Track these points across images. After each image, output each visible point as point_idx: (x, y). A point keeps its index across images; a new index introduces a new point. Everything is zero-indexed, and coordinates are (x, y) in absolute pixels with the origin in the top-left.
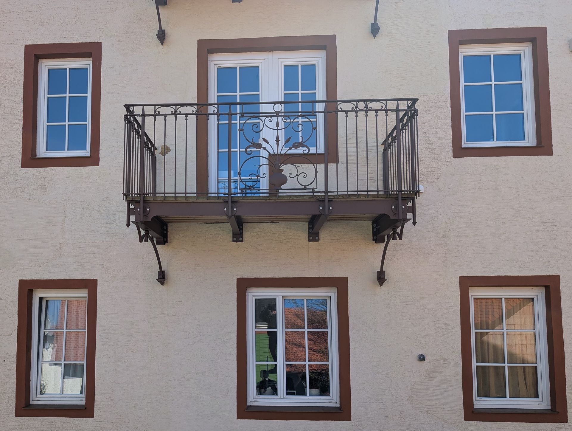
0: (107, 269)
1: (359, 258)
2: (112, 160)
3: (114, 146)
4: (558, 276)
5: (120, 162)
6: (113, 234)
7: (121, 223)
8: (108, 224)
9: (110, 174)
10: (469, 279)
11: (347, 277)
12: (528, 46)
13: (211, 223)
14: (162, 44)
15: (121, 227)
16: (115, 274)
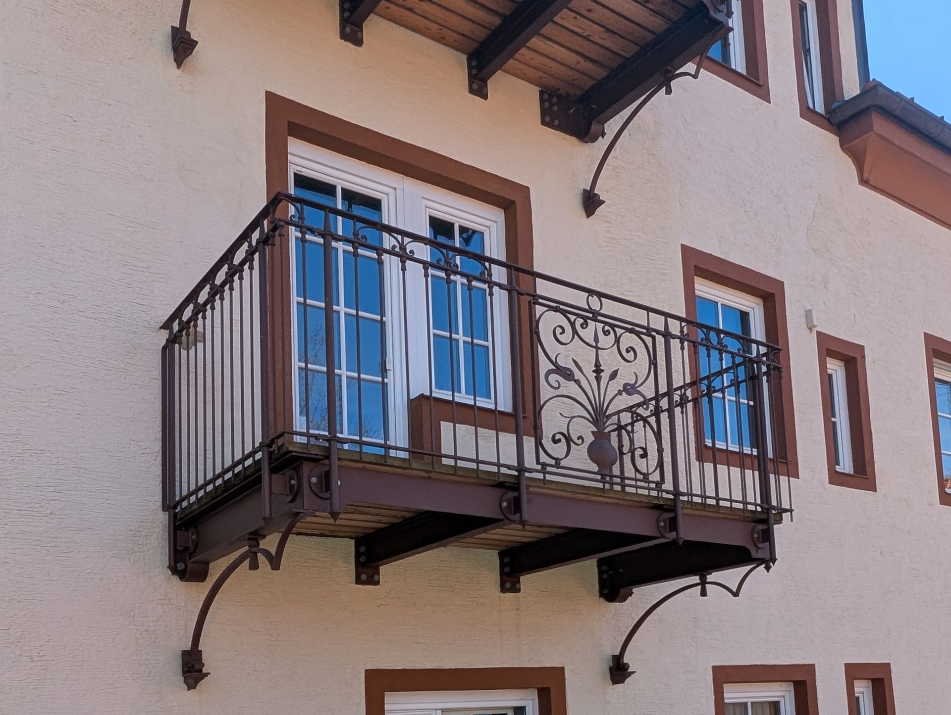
0: (19, 645)
1: (580, 631)
2: (33, 329)
3: (41, 291)
4: (813, 665)
5: (60, 340)
6: (37, 543)
7: (66, 512)
8: (23, 513)
9: (28, 369)
10: (722, 669)
11: (563, 667)
12: (758, 304)
13: (306, 534)
14: (179, 66)
15: (63, 525)
16: (45, 658)
